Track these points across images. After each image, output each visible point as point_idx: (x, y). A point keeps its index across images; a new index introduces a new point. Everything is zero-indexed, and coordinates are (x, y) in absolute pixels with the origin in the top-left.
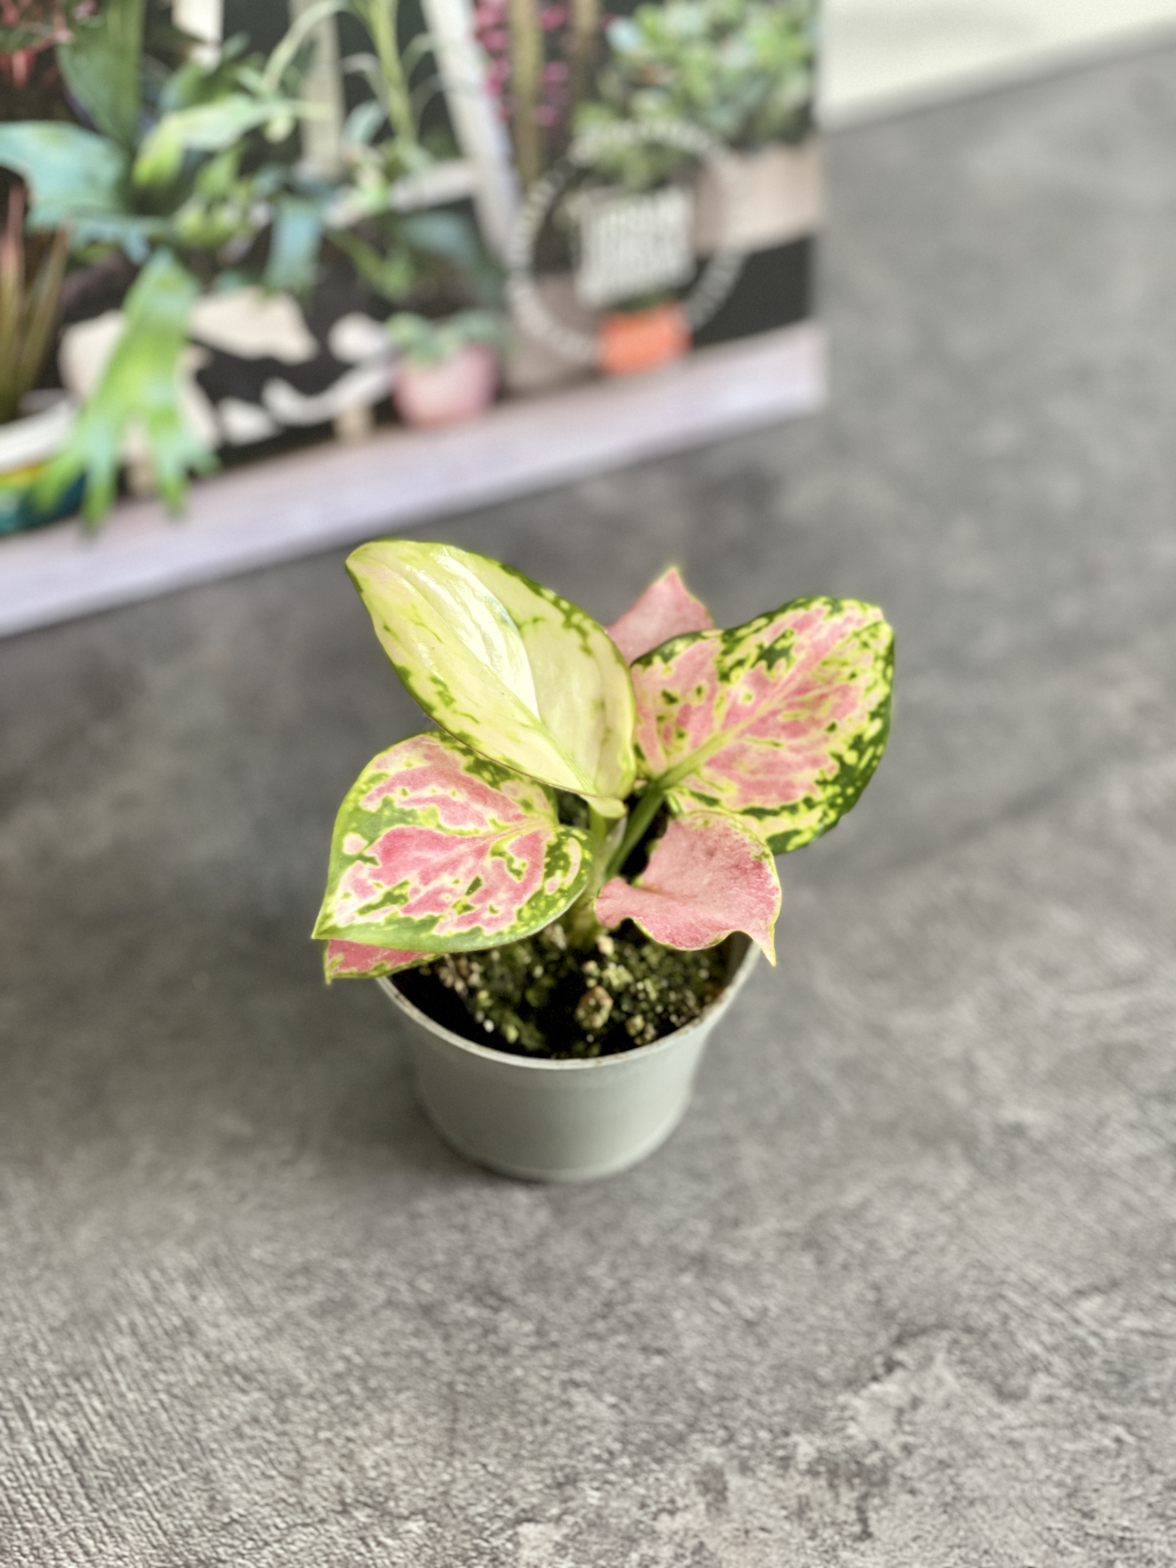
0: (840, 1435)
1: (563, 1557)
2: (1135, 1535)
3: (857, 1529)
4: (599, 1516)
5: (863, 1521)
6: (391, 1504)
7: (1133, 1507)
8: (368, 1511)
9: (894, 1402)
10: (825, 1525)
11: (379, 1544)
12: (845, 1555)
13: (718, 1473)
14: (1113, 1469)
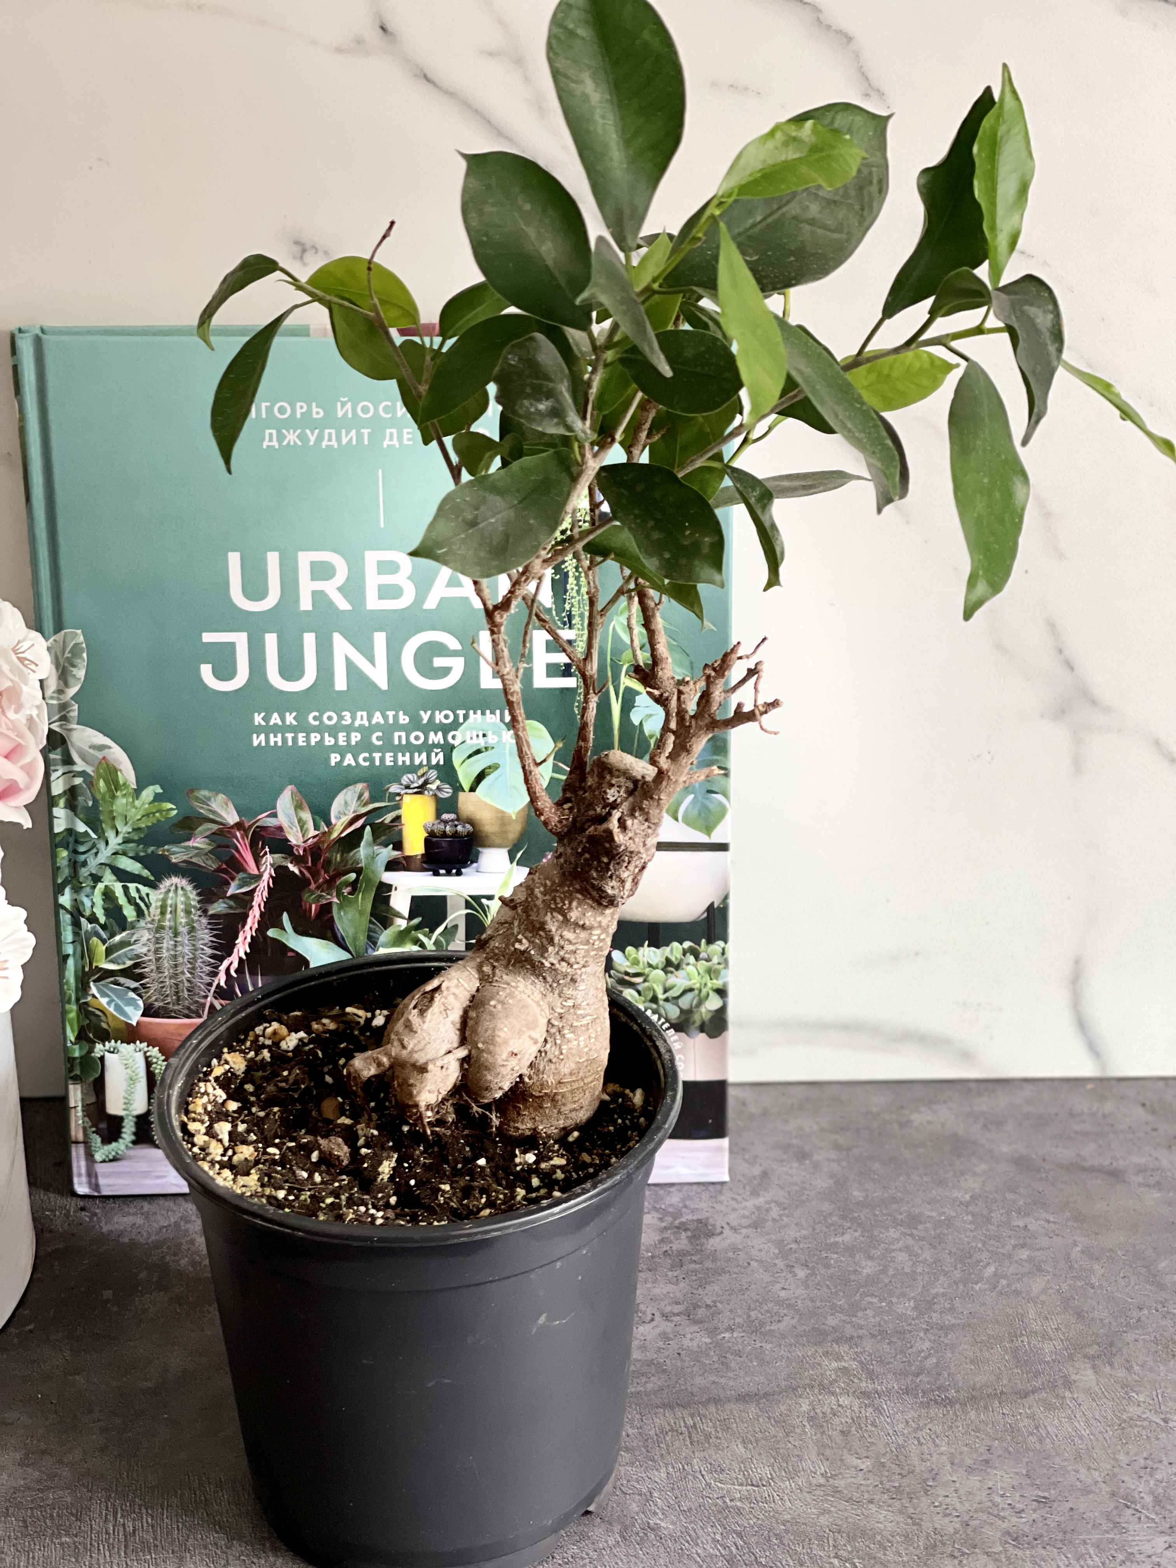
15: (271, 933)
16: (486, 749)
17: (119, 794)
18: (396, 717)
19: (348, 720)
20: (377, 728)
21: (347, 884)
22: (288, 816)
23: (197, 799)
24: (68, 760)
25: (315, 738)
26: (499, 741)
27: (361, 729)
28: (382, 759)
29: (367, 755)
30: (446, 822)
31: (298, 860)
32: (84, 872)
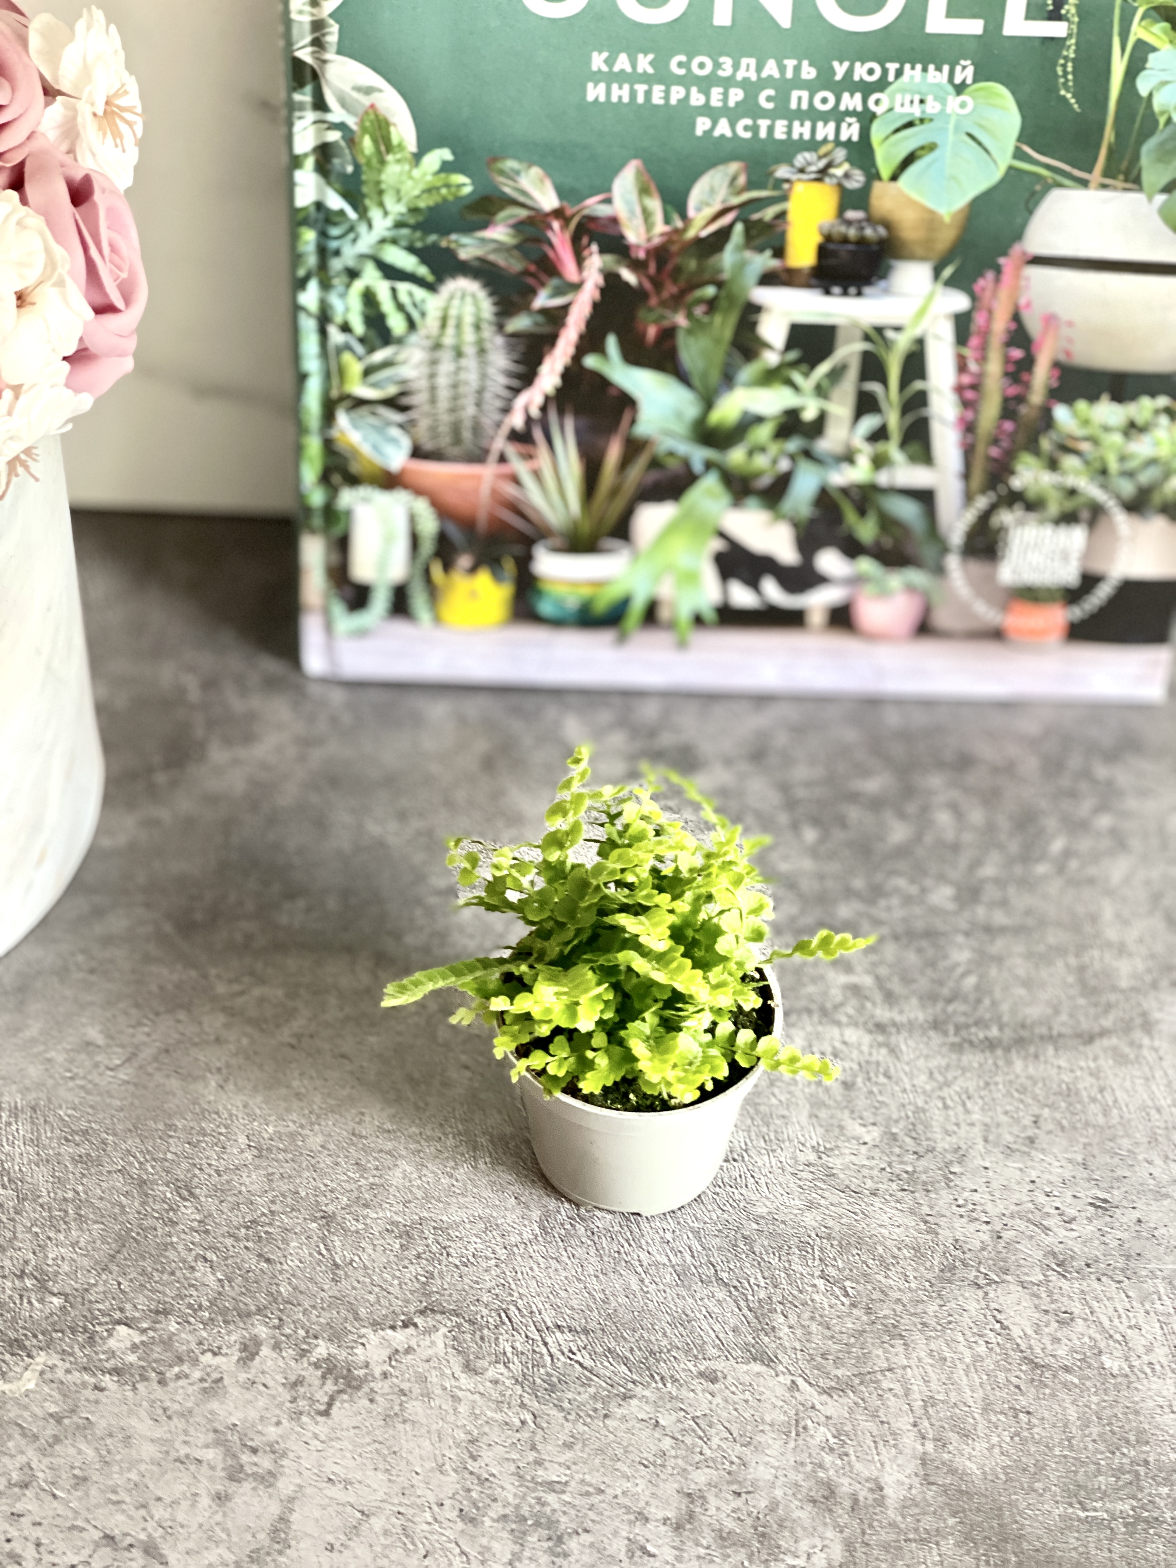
0: (349, 1351)
1: (133, 1352)
2: (496, 1481)
3: (322, 1408)
4: (170, 1339)
5: (330, 1405)
6: (51, 1283)
7: (505, 1465)
8: (35, 1282)
9: (395, 1345)
10: (304, 1397)
11: (30, 1302)
12: (305, 1419)
13: (257, 1342)
14: (509, 1437)
15: (591, 361)
16: (922, 121)
17: (390, 158)
18: (797, 69)
19: (726, 70)
20: (769, 82)
21: (700, 301)
22: (628, 203)
23: (502, 173)
24: (320, 105)
25: (677, 93)
26: (943, 111)
27: (745, 84)
28: (771, 129)
29: (748, 122)
30: (849, 223)
31: (636, 266)
32: (336, 264)
